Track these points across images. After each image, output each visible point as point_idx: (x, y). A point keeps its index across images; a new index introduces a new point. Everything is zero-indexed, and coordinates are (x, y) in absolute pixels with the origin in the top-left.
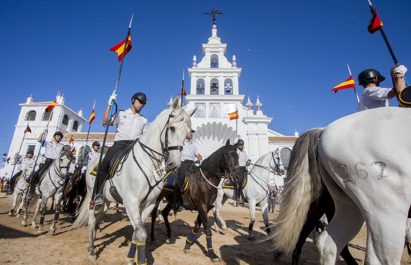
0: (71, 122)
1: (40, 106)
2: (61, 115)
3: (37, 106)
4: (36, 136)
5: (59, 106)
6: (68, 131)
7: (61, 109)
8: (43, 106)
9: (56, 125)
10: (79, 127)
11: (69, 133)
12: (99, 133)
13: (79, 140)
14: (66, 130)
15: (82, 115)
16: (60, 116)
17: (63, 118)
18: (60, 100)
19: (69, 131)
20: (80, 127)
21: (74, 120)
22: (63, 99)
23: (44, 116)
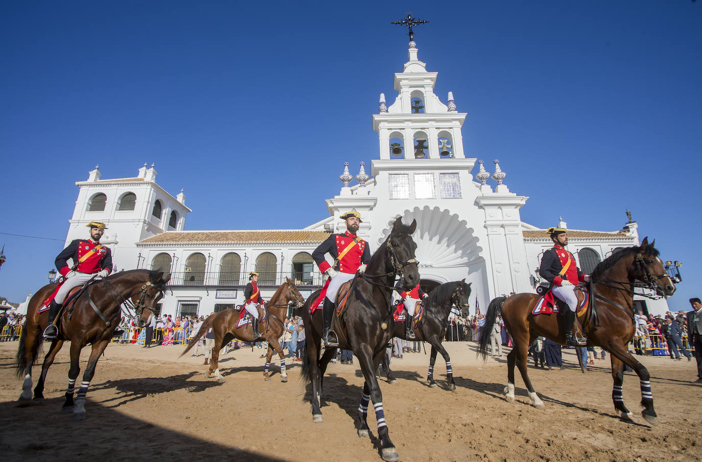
0: (166, 213)
1: (113, 184)
2: (150, 200)
3: (109, 184)
4: (107, 237)
5: (146, 183)
6: (161, 228)
7: (151, 189)
8: (118, 184)
9: (143, 218)
10: (179, 222)
11: (164, 232)
12: (217, 231)
13: (185, 243)
14: (159, 227)
15: (184, 201)
16: (148, 202)
17: (153, 205)
18: (147, 174)
19: (164, 229)
20: (181, 222)
21: (170, 210)
22: (154, 173)
23: (120, 202)
